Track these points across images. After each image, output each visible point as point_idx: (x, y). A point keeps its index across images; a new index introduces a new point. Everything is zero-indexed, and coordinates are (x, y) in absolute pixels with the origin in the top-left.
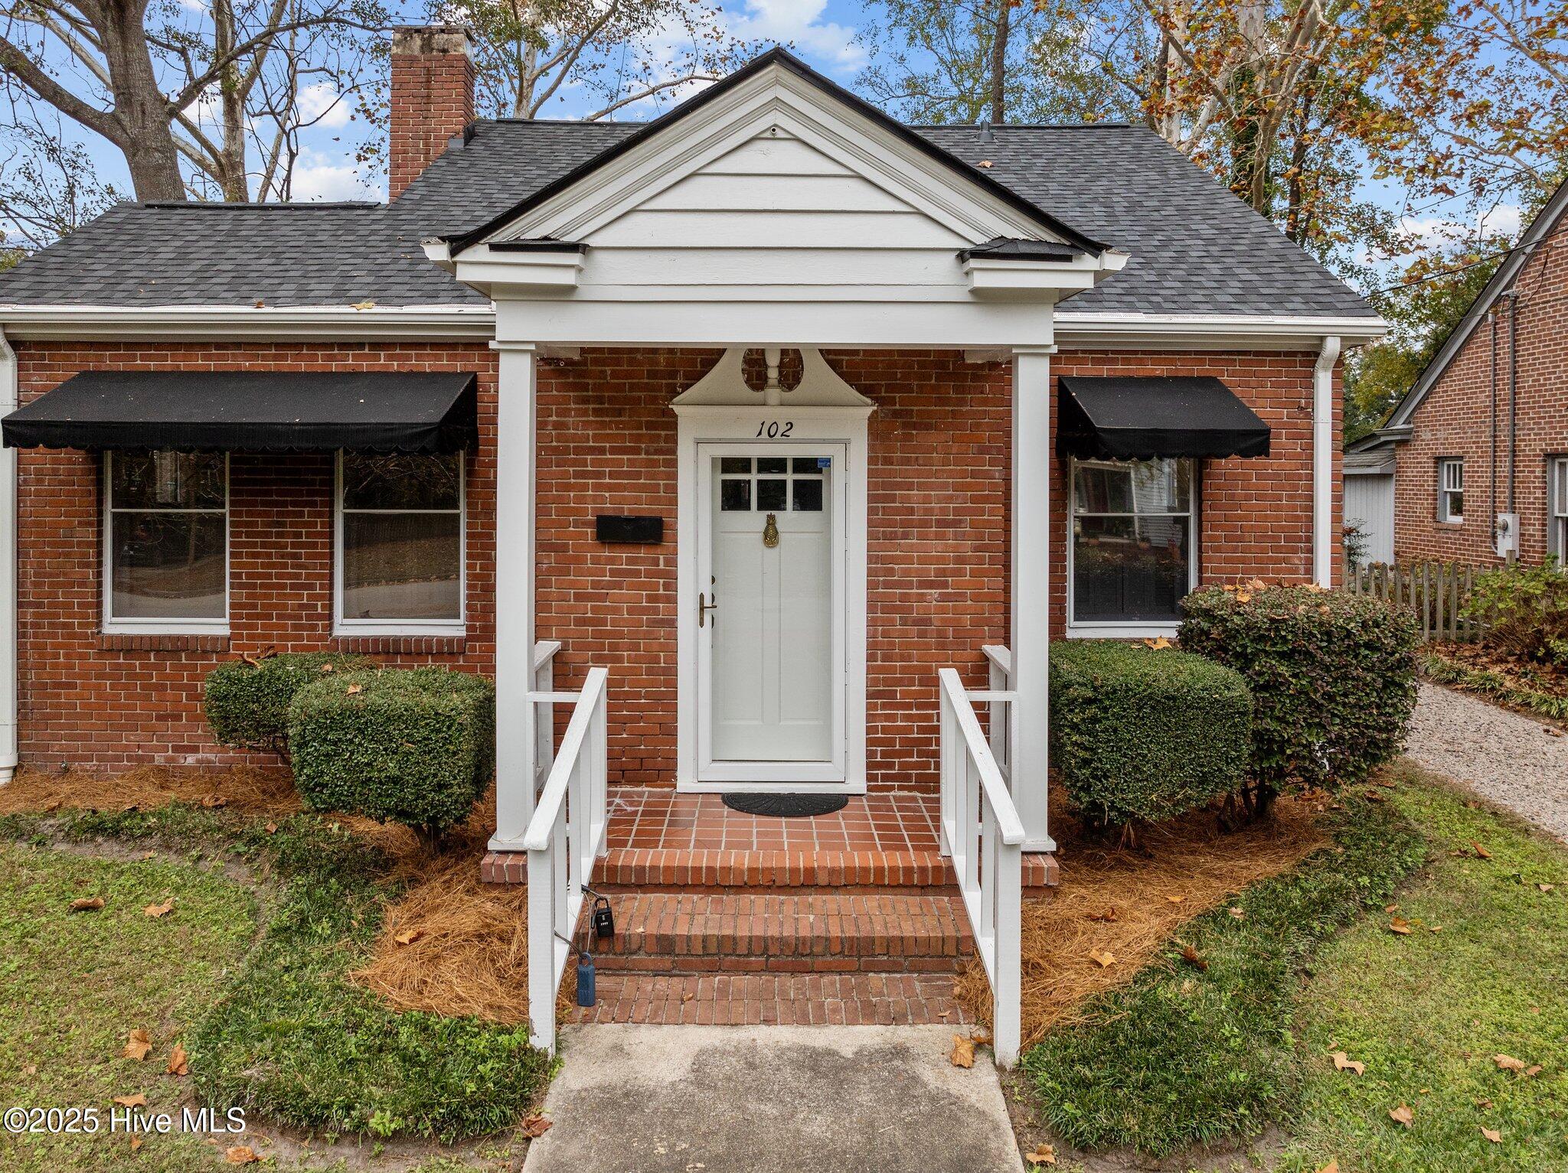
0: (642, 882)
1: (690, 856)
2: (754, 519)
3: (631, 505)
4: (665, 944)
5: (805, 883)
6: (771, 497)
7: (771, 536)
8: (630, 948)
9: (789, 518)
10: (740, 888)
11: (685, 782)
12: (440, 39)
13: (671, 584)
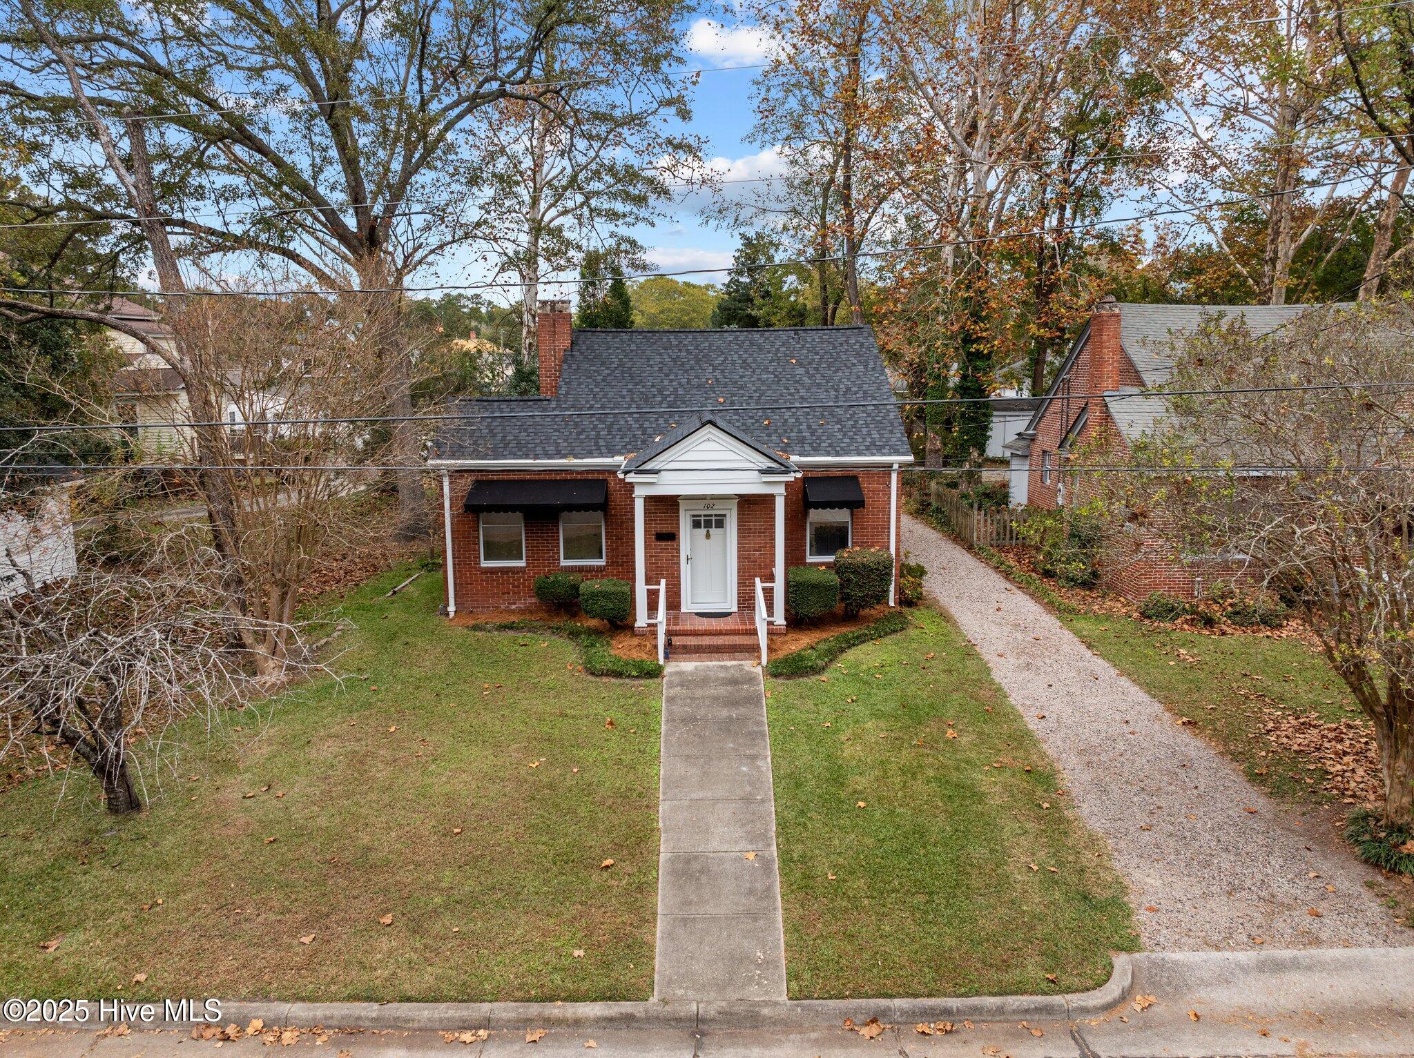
0: (678, 634)
1: (689, 627)
2: (703, 531)
3: (666, 529)
4: (685, 647)
5: (720, 633)
6: (708, 524)
7: (708, 536)
8: (676, 648)
9: (713, 531)
10: (702, 635)
11: (683, 610)
12: (558, 306)
13: (678, 552)
